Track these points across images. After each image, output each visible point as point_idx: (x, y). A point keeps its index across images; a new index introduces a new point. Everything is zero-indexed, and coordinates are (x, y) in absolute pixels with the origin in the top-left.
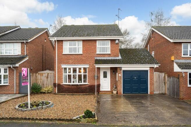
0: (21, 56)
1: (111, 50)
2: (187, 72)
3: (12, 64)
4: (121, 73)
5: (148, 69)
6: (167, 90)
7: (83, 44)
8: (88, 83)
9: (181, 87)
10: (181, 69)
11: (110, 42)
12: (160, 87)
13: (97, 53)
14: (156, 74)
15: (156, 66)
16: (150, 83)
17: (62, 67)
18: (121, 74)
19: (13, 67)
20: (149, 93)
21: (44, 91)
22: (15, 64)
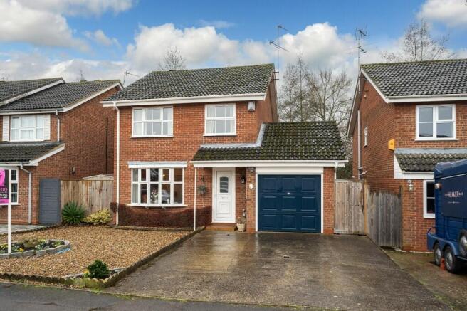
0: (51, 143)
1: (237, 126)
2: (422, 180)
3: (22, 160)
4: (253, 181)
5: (320, 171)
6: (368, 225)
7: (174, 115)
8: (185, 203)
9: (404, 218)
10: (404, 172)
11: (234, 107)
12: (350, 217)
13: (206, 134)
14: (340, 184)
15: (337, 164)
16: (324, 207)
17: (130, 167)
18: (254, 184)
19: (24, 167)
20: (322, 232)
21: (91, 220)
22: (28, 160)
